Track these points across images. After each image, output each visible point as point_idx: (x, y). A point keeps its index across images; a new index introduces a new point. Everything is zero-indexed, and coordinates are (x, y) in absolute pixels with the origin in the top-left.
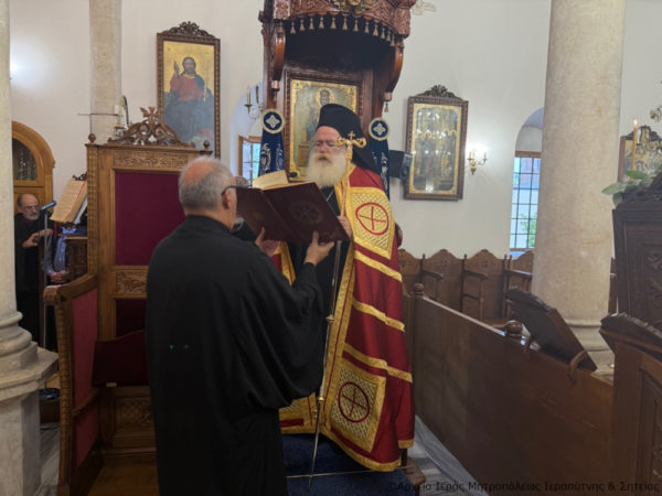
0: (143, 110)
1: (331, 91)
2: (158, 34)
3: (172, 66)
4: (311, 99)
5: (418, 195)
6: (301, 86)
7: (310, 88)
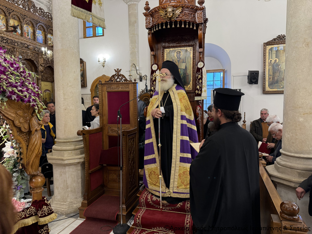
1: (181, 51)
4: (172, 56)
5: (271, 91)
6: (168, 51)
7: (172, 51)
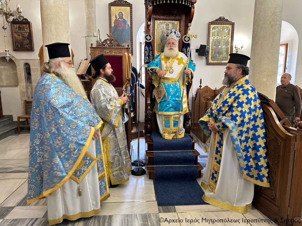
0: (107, 35)
1: (169, 24)
2: (109, 4)
3: (114, 16)
4: (162, 27)
5: (213, 63)
6: (159, 23)
7: (162, 23)
